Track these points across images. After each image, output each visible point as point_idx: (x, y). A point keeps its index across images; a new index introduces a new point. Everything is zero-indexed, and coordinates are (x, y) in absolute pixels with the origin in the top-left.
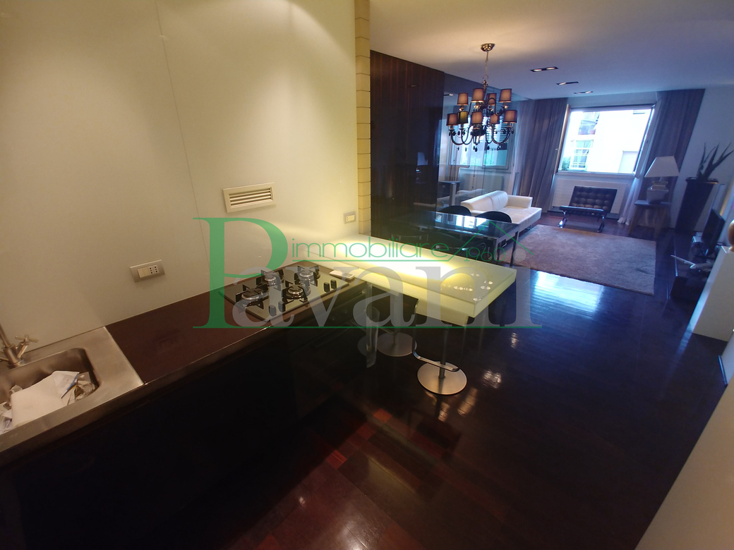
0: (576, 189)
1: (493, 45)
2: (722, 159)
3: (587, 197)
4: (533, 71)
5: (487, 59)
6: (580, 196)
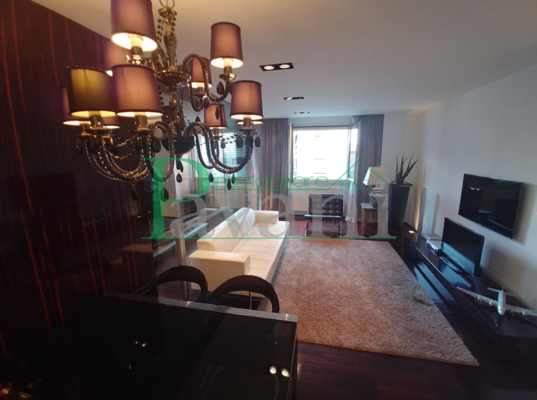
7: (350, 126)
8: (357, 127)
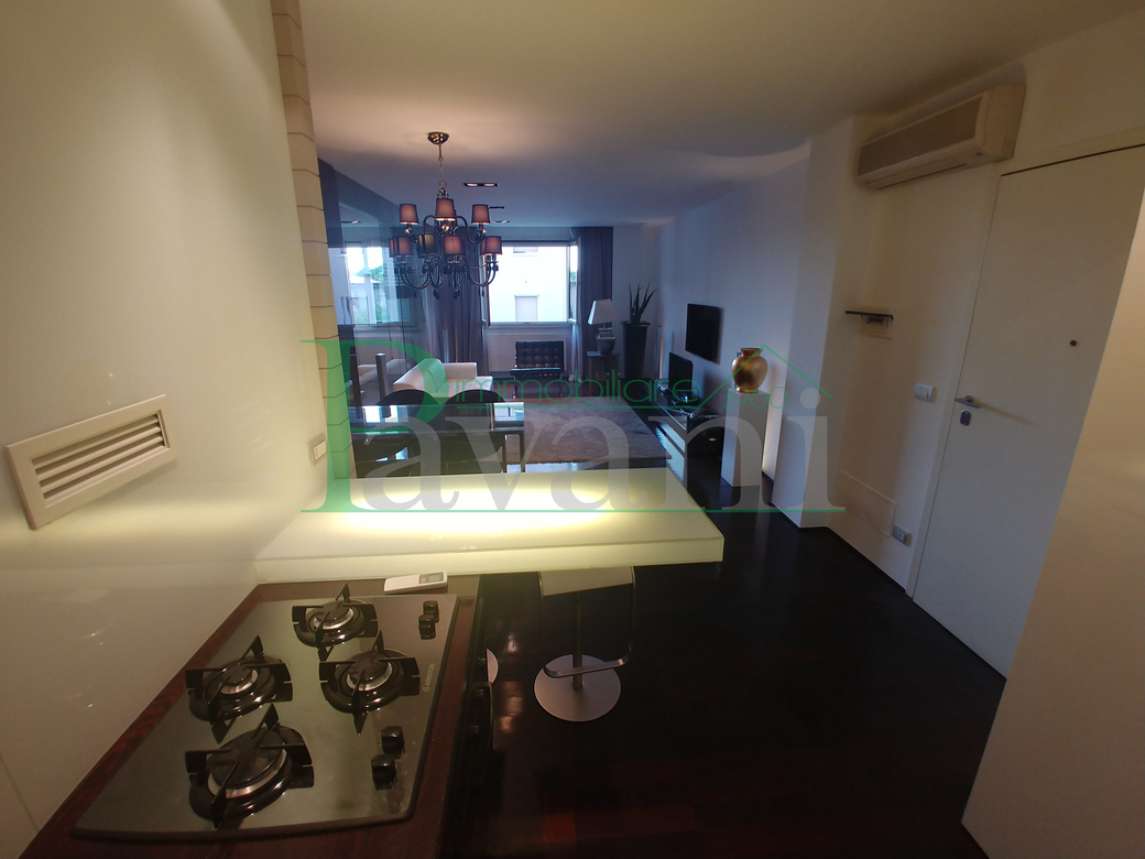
0: (518, 346)
1: (446, 137)
2: (646, 302)
3: (534, 354)
4: (466, 185)
5: (441, 156)
6: (525, 354)
7: (567, 242)
8: (577, 244)
